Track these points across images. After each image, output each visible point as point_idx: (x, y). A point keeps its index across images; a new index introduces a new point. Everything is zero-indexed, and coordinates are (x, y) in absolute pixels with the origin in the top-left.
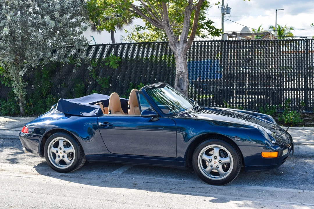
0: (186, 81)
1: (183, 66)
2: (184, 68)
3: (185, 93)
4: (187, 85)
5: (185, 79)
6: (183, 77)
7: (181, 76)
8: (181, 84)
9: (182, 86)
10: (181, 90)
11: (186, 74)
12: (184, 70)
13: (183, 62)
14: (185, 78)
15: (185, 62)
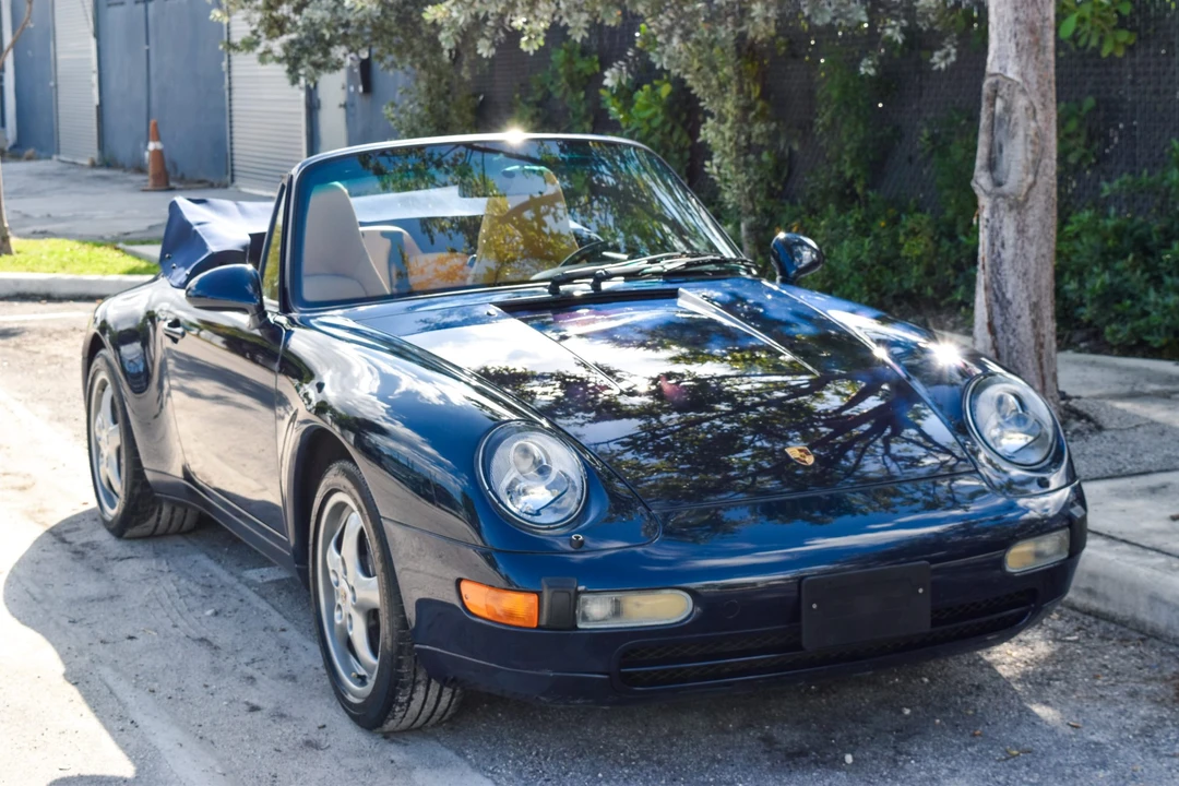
0: (1021, 133)
1: (1013, 45)
2: (1012, 50)
3: (1011, 208)
4: (1030, 156)
5: (1016, 124)
6: (1008, 109)
7: (999, 104)
8: (1001, 151)
9: (1003, 164)
10: (999, 184)
11: (1023, 91)
12: (1016, 68)
13: (1012, 18)
14: (1014, 116)
15: (1022, 16)
